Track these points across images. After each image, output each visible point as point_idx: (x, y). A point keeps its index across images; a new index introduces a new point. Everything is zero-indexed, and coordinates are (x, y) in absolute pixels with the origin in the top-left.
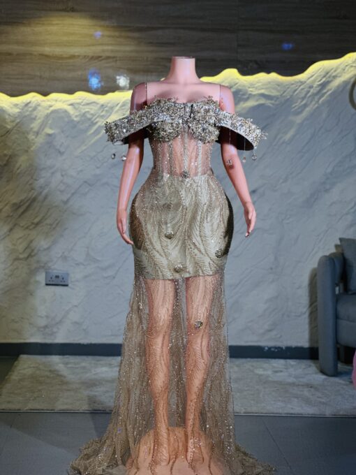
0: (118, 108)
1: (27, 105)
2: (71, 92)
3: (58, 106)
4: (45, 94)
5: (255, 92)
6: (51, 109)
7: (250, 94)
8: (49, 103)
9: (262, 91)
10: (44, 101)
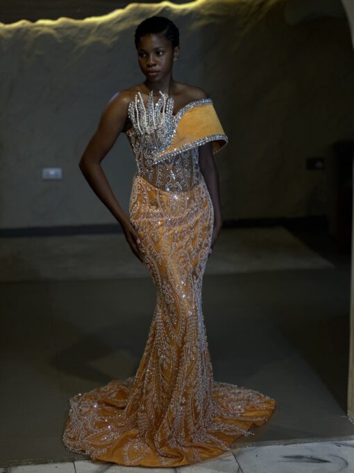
0: (94, 31)
1: (18, 30)
2: (55, 18)
3: (45, 30)
4: (34, 20)
5: (207, 13)
6: (39, 33)
7: (203, 15)
8: (37, 29)
9: (212, 12)
10: (32, 27)
